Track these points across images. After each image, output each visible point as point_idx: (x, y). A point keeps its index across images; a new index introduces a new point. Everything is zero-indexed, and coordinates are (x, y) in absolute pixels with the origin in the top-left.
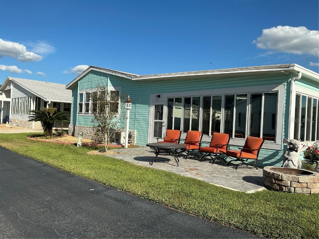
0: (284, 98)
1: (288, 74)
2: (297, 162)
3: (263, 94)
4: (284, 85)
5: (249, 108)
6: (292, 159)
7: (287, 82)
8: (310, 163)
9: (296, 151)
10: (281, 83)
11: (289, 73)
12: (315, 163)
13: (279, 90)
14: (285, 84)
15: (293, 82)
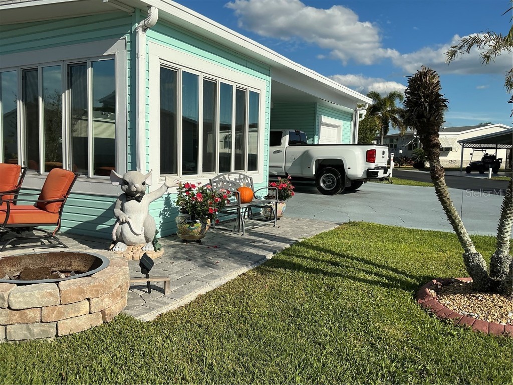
0: (126, 72)
1: (130, 11)
2: (142, 225)
3: (89, 64)
4: (125, 39)
5: (66, 98)
6: (129, 220)
7: (130, 33)
8: (188, 223)
9: (139, 200)
10: (118, 36)
11: (133, 10)
12: (198, 221)
13: (116, 53)
14: (127, 37)
15: (140, 32)
